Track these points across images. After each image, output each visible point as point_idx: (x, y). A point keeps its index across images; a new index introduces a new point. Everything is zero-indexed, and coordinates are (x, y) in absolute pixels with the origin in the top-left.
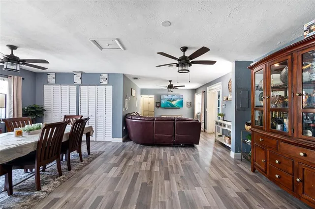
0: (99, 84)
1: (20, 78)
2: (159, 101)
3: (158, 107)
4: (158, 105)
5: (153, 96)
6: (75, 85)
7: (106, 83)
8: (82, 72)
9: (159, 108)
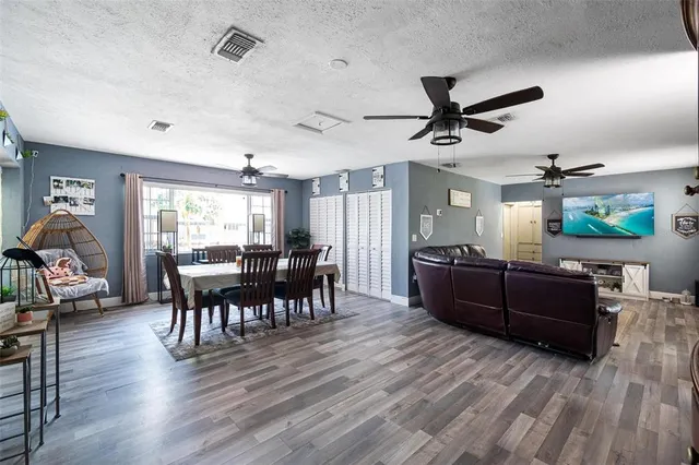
0: (371, 187)
1: (282, 191)
2: (555, 217)
3: (555, 233)
4: (555, 226)
5: (539, 203)
6: (341, 194)
7: (381, 184)
8: (346, 170)
9: (559, 238)
